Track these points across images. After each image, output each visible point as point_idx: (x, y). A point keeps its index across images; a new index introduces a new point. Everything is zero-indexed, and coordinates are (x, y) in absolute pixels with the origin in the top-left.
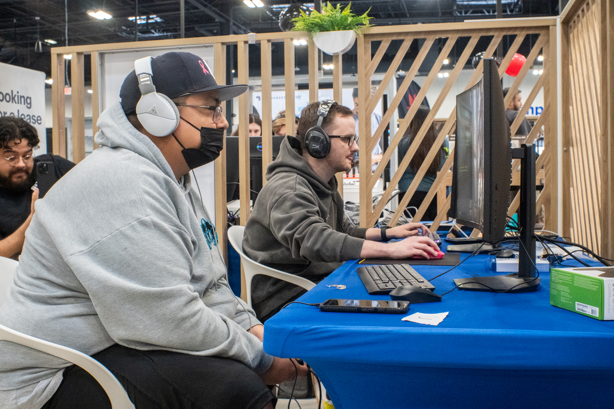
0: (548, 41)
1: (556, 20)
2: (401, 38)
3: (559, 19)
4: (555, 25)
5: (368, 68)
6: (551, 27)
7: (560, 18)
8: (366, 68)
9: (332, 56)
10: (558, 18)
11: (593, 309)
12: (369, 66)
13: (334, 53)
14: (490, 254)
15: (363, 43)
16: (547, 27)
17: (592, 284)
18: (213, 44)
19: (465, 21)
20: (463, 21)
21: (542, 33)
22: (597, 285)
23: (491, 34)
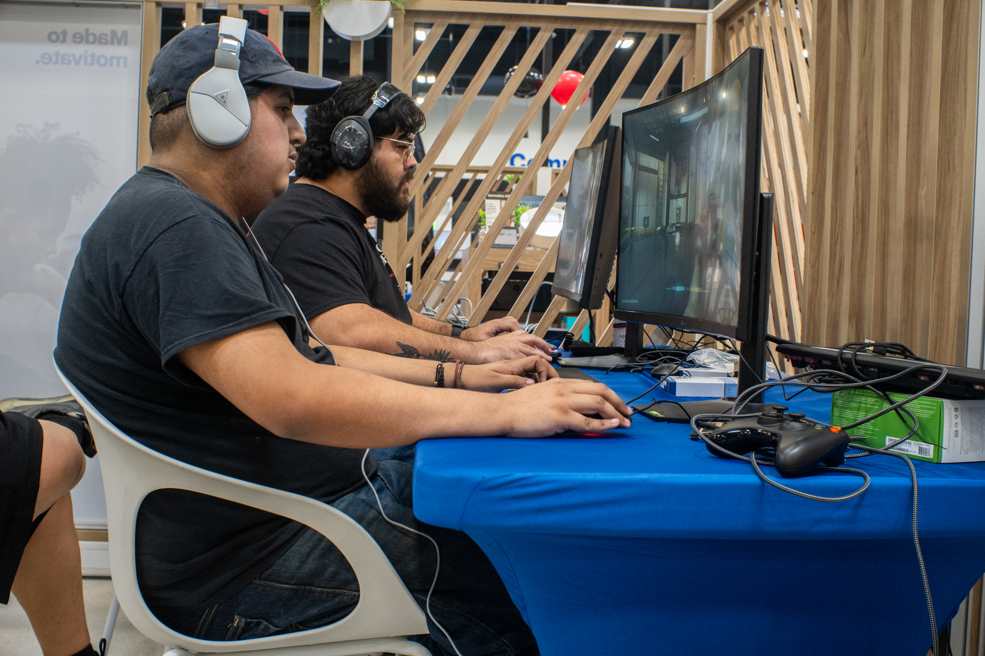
0: (693, 47)
1: (706, 15)
2: (464, 22)
3: (711, 15)
4: (705, 24)
5: (408, 67)
6: (698, 26)
7: (713, 13)
8: (405, 65)
9: (349, 42)
10: (710, 12)
11: (921, 446)
12: (410, 63)
13: (353, 37)
14: (634, 371)
15: (403, 24)
16: (692, 26)
17: (922, 408)
18: (141, 4)
19: (569, 4)
20: (565, 4)
21: (684, 34)
22: (932, 410)
23: (606, 28)
